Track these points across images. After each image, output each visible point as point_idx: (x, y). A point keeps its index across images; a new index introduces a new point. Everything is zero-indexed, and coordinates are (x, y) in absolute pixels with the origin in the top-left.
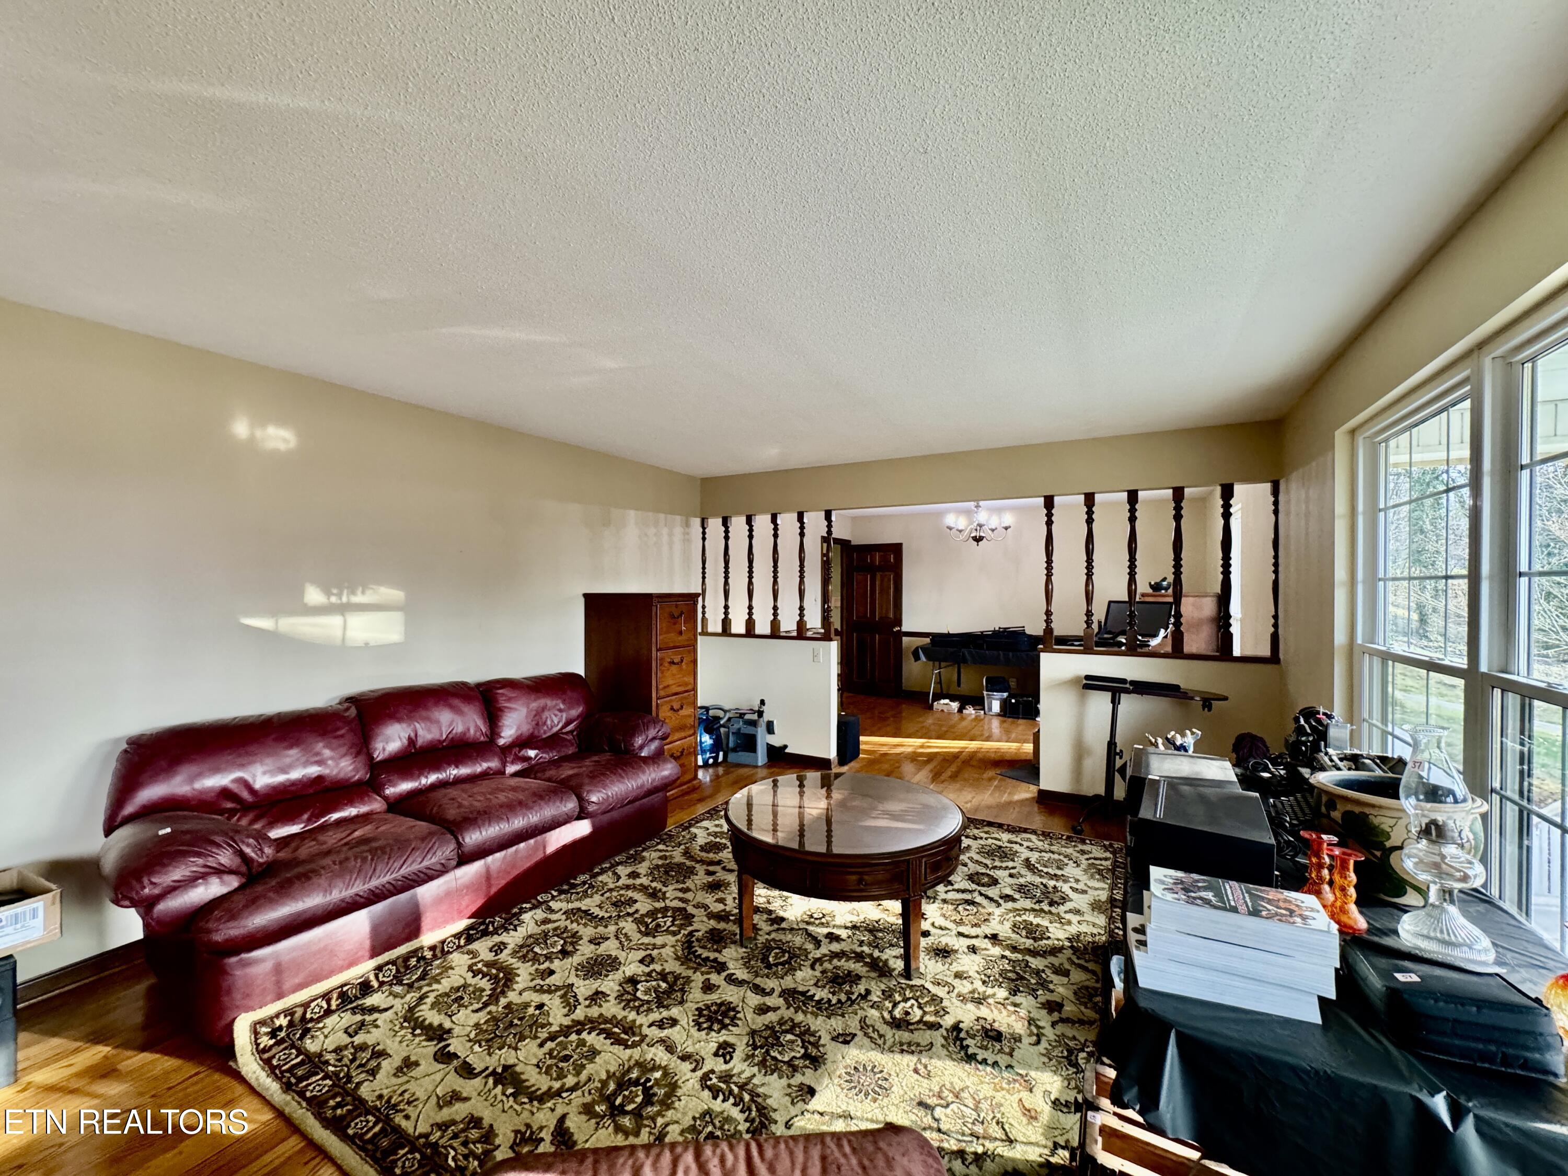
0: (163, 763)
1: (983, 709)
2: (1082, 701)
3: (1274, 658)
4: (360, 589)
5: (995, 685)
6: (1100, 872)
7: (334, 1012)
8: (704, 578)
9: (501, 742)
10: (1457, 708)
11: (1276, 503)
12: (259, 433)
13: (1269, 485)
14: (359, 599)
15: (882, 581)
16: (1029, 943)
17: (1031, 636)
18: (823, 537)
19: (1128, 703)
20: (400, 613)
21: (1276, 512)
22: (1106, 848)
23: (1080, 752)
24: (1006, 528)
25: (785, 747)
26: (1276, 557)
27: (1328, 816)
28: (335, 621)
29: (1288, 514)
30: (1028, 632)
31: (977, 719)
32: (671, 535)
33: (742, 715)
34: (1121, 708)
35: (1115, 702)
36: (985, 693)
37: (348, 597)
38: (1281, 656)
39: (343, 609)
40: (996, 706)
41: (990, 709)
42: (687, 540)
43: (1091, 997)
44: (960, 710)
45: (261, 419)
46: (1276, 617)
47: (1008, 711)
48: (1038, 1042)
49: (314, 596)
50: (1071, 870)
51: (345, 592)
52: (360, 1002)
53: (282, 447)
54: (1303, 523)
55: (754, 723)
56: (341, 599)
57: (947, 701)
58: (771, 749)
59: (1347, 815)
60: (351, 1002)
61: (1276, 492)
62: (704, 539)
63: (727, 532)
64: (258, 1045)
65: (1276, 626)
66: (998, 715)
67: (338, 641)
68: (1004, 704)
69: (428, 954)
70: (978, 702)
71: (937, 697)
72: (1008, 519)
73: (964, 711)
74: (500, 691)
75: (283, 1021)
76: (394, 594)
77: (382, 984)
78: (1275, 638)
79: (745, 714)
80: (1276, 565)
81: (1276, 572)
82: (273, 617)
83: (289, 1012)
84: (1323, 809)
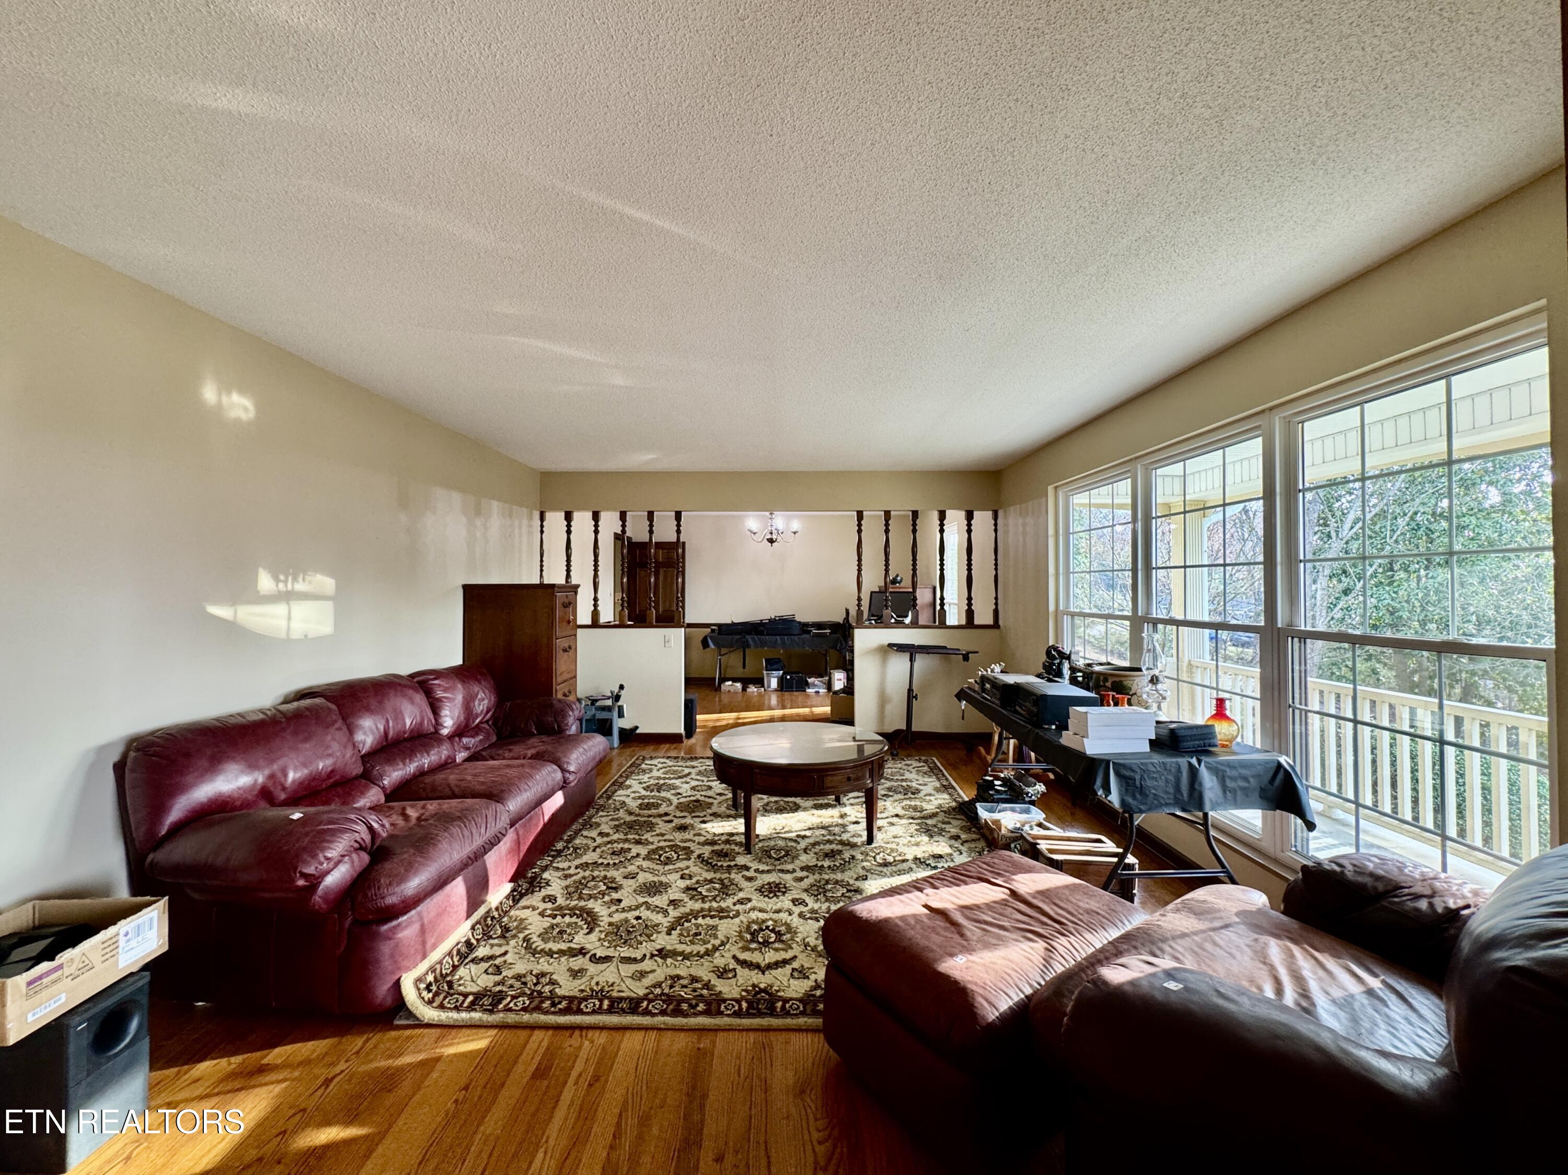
0: (204, 763)
1: (763, 686)
2: (884, 661)
3: (996, 625)
4: (301, 576)
5: (772, 664)
6: (925, 773)
7: (458, 966)
8: (542, 571)
9: (445, 732)
10: (1126, 635)
11: (996, 525)
12: (225, 399)
13: (991, 512)
14: (300, 586)
15: (665, 578)
16: (918, 814)
17: (800, 622)
18: (615, 534)
19: (921, 661)
20: (331, 603)
21: (996, 531)
22: (920, 761)
23: (883, 700)
24: (795, 533)
25: (637, 728)
26: (996, 560)
27: (1105, 686)
28: (280, 609)
29: (1007, 532)
30: (798, 619)
31: (760, 695)
32: (520, 526)
33: (594, 702)
34: (916, 665)
35: (912, 660)
36: (765, 672)
37: (293, 585)
38: (1001, 623)
39: (288, 597)
40: (774, 683)
41: (769, 686)
42: (530, 533)
43: (970, 829)
44: (744, 689)
45: (226, 387)
46: (996, 598)
47: (783, 686)
48: (961, 853)
49: (265, 583)
50: (908, 775)
51: (290, 578)
52: (474, 956)
53: (244, 416)
54: (1021, 539)
55: (609, 709)
56: (286, 586)
57: (730, 683)
58: (622, 731)
59: (1113, 683)
60: (466, 958)
61: (996, 518)
62: (542, 532)
63: (569, 526)
64: (423, 998)
65: (996, 604)
66: (776, 690)
67: (283, 635)
68: (781, 681)
69: (496, 914)
70: (759, 682)
71: (723, 680)
72: (795, 525)
73: (748, 690)
74: (436, 682)
75: (430, 978)
76: (325, 583)
77: (478, 940)
78: (996, 612)
79: (597, 700)
80: (996, 565)
81: (996, 569)
82: (232, 606)
83: (432, 969)
84: (1102, 683)
